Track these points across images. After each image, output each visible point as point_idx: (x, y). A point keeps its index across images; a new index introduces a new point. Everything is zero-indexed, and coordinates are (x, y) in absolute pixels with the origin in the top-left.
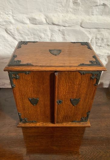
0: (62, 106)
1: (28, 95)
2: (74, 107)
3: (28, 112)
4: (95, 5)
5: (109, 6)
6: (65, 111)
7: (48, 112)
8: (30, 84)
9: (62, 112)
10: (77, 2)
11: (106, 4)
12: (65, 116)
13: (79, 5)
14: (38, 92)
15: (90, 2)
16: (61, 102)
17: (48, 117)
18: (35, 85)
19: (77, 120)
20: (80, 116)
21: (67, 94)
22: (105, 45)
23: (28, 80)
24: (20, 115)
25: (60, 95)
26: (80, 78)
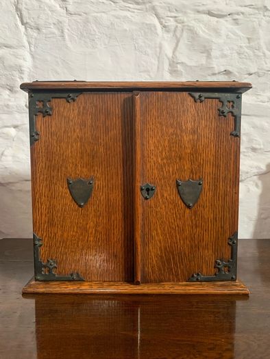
0: (156, 207)
1: (66, 168)
2: (188, 211)
3: (62, 236)
4: (210, 72)
5: (237, 74)
6: (164, 230)
7: (118, 235)
8: (74, 132)
9: (157, 230)
10: (176, 69)
11: (230, 70)
12: (166, 249)
13: (182, 75)
14: (93, 158)
15: (201, 69)
16: (152, 190)
17: (116, 256)
18: (87, 135)
19: (204, 271)
20: (210, 252)
21: (165, 161)
22: (246, 148)
23: (71, 118)
24: (37, 242)
25: (148, 166)
26: (193, 110)
